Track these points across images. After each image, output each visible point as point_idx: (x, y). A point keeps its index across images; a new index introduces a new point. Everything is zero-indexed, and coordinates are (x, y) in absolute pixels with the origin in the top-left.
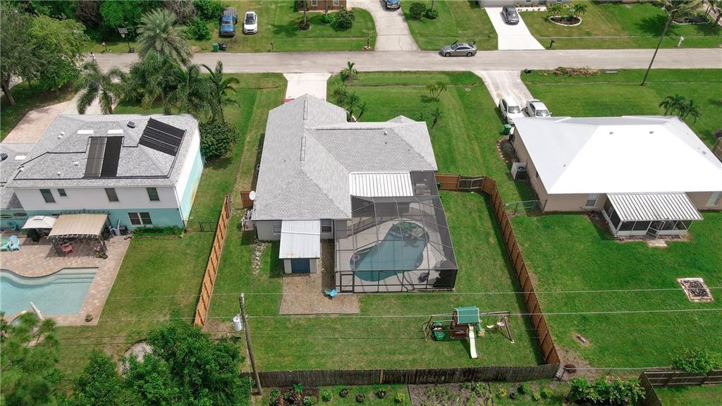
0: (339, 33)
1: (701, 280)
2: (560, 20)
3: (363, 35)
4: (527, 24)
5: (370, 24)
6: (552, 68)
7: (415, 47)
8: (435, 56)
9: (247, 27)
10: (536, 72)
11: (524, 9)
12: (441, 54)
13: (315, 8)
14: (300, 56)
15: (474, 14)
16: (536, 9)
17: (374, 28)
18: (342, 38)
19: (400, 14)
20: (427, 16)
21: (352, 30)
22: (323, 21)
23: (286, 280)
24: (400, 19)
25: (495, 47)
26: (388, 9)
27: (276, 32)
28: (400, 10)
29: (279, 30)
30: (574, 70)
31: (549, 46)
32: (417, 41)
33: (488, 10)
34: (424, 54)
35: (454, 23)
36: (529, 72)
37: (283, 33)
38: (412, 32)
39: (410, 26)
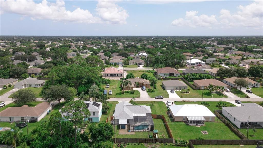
0: (131, 95)
1: (206, 131)
2: (184, 92)
3: (137, 95)
4: (176, 93)
5: (139, 93)
6: (181, 101)
7: (149, 97)
8: (154, 99)
9: (110, 93)
10: (177, 102)
11: (176, 90)
12: (155, 98)
13: (126, 90)
14: (122, 98)
15: (164, 91)
16: (179, 90)
17: (140, 93)
18: (132, 95)
19: (146, 91)
20: (152, 92)
21: (134, 94)
22: (128, 92)
23: (120, 130)
24: (146, 92)
25: (168, 97)
26: (143, 90)
27: (116, 94)
28: (146, 90)
29: (117, 94)
30: (186, 101)
31: (181, 97)
32: (150, 96)
33: (167, 91)
34: (151, 98)
35: (159, 93)
36: (176, 101)
37: (118, 95)
38: (149, 94)
39: (148, 93)
